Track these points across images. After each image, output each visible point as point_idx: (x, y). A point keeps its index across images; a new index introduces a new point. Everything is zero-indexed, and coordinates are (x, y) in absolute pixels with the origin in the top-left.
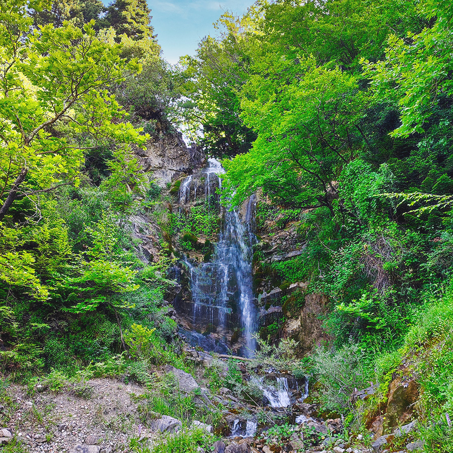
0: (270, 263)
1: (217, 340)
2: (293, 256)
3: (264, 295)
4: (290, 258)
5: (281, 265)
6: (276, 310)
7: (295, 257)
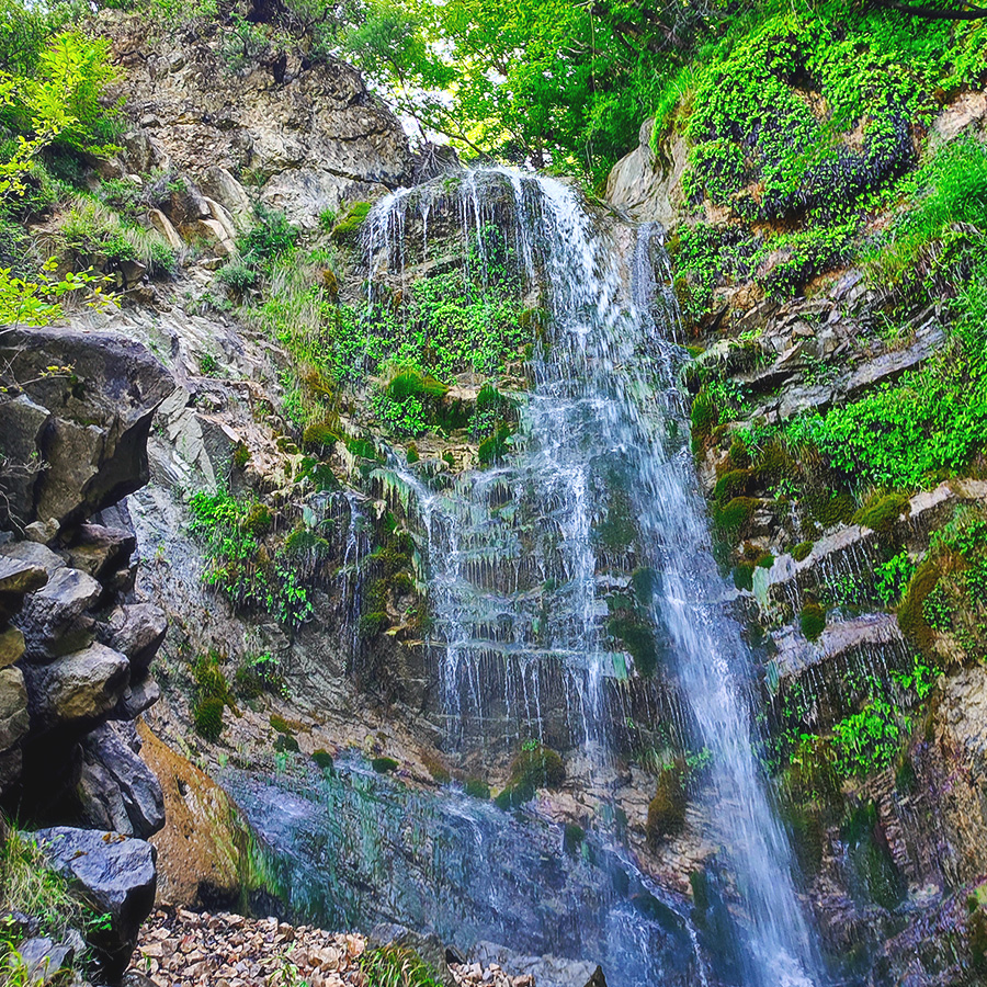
0: (780, 424)
1: (575, 832)
2: (883, 379)
3: (783, 568)
4: (872, 387)
5: (838, 423)
6: (867, 633)
7: (894, 377)
